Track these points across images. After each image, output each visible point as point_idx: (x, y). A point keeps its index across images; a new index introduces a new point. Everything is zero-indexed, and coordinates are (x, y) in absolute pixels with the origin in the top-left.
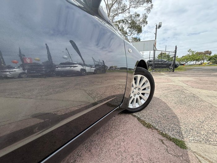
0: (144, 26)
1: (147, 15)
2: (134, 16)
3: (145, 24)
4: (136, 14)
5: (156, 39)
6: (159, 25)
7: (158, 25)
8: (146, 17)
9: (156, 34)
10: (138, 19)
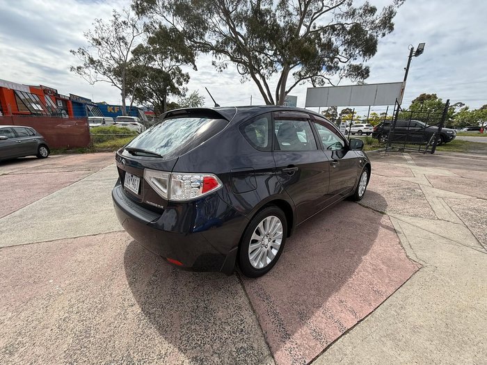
0: (384, 35)
1: (395, 9)
2: (361, 11)
3: (386, 31)
4: (366, 8)
5: (405, 80)
6: (418, 50)
7: (415, 50)
8: (390, 14)
9: (407, 70)
10: (369, 18)
